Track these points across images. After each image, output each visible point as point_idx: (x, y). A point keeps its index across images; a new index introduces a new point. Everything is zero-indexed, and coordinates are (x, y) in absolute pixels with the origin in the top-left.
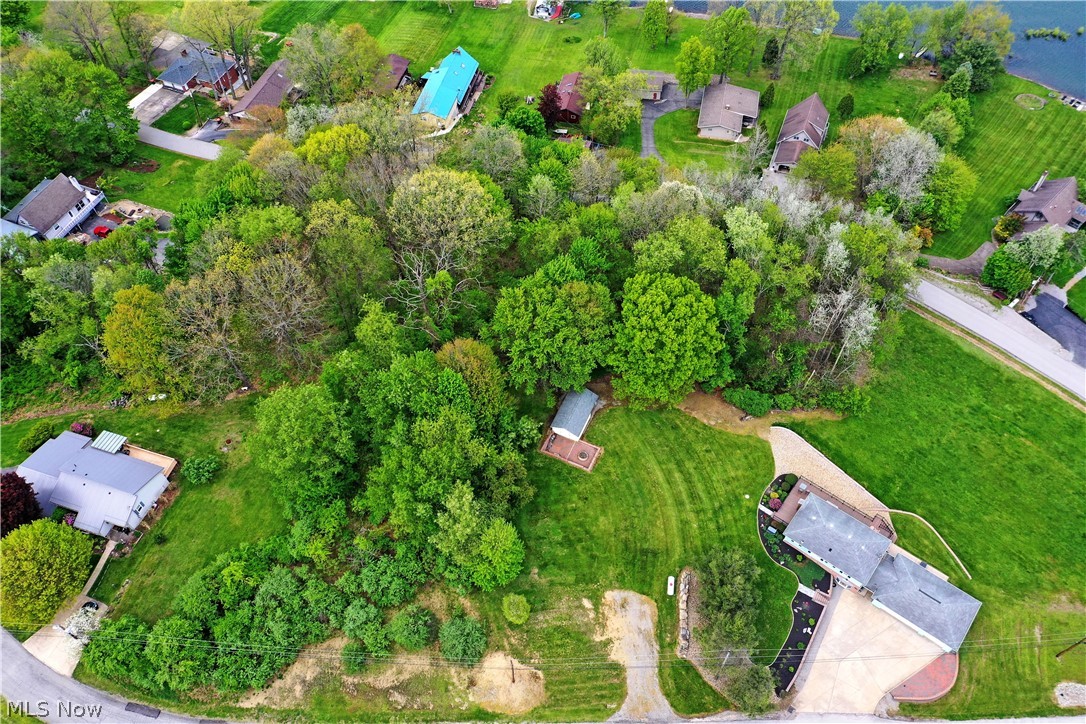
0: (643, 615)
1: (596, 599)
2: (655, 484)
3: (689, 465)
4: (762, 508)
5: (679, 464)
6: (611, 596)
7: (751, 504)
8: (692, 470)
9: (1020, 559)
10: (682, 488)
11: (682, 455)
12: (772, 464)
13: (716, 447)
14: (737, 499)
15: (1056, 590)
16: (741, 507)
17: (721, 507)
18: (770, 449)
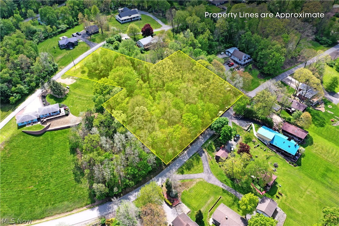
0: (68, 83)
1: (75, 79)
2: (86, 94)
3: (86, 102)
4: (68, 107)
5: (88, 101)
6: (75, 81)
7: (69, 106)
8: (84, 102)
9: (16, 148)
10: (82, 98)
11: (89, 102)
12: (73, 114)
13: (85, 108)
14: (72, 105)
15: (5, 148)
16: (71, 104)
17: (73, 102)
18: (76, 116)
